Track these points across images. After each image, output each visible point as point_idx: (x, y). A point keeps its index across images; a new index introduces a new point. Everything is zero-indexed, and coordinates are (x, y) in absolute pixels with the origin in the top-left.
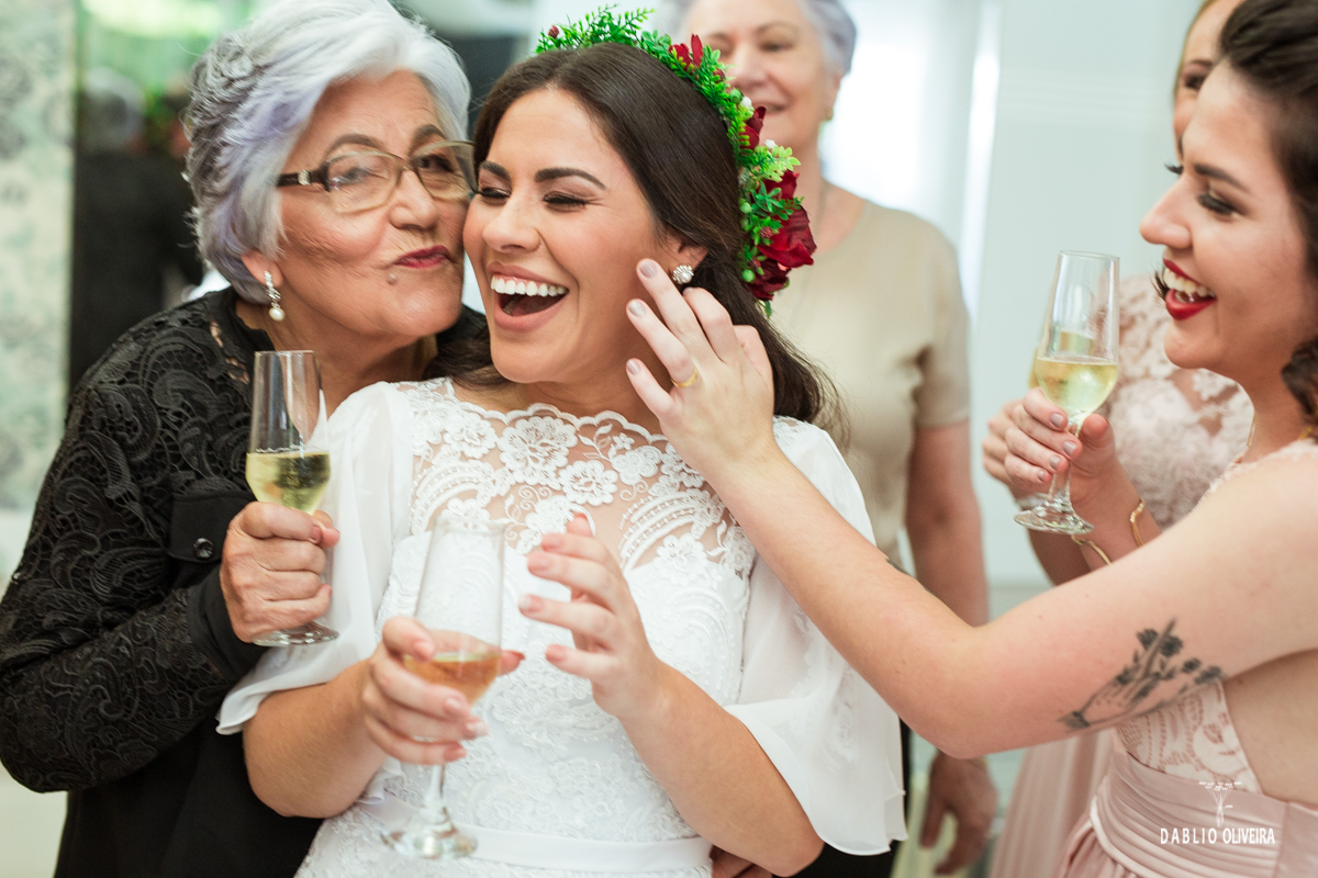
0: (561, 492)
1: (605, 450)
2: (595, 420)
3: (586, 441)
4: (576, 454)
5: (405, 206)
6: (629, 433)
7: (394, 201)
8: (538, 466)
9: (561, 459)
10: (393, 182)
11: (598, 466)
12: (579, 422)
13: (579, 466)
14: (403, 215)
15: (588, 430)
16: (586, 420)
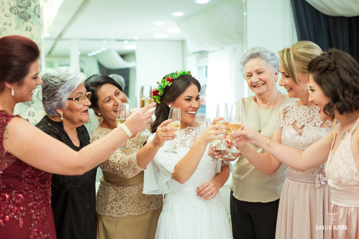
0: (187, 140)
1: (189, 132)
2: (186, 129)
3: (186, 132)
4: (186, 134)
5: (87, 103)
6: (191, 129)
7: (85, 102)
8: (182, 137)
9: (184, 135)
10: (84, 99)
11: (189, 135)
12: (184, 130)
13: (187, 136)
14: (86, 104)
15: (186, 130)
16: (185, 129)
